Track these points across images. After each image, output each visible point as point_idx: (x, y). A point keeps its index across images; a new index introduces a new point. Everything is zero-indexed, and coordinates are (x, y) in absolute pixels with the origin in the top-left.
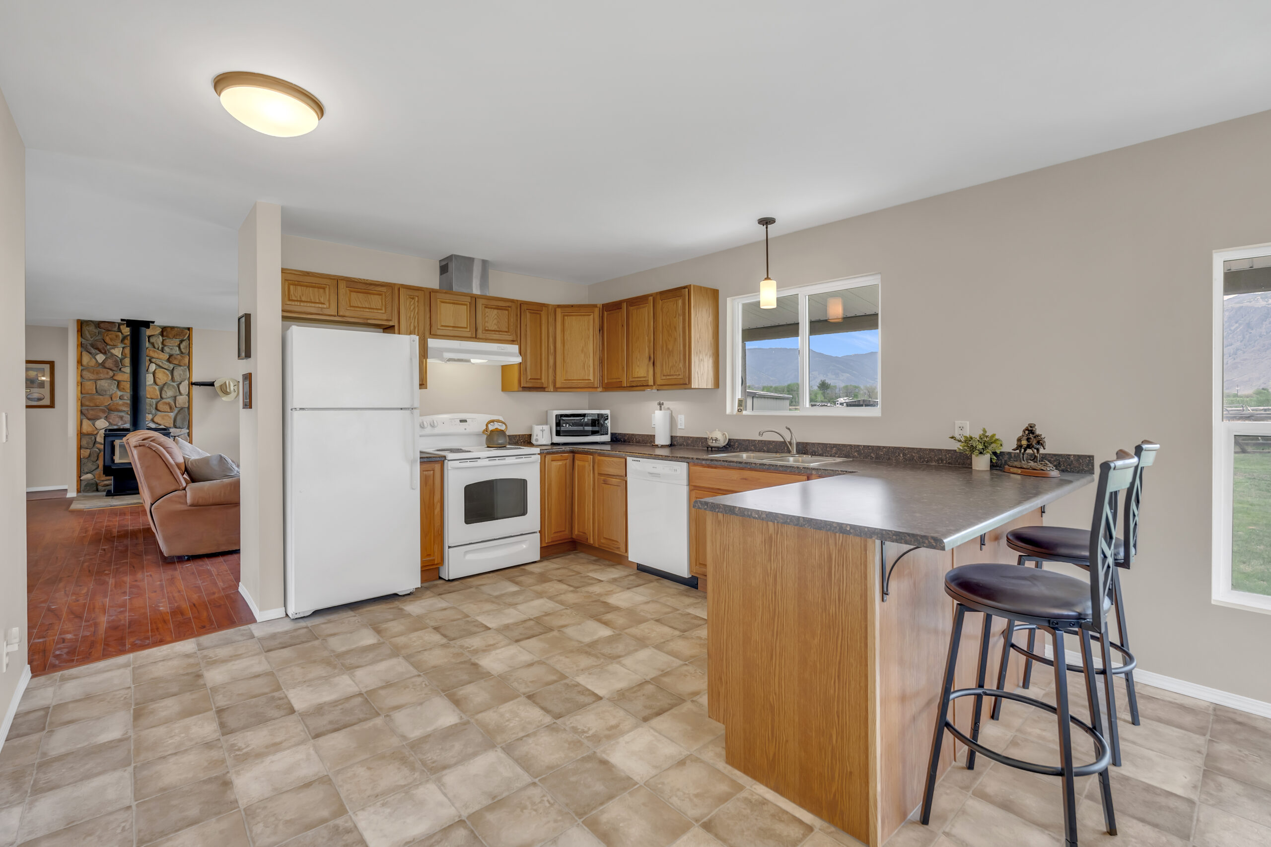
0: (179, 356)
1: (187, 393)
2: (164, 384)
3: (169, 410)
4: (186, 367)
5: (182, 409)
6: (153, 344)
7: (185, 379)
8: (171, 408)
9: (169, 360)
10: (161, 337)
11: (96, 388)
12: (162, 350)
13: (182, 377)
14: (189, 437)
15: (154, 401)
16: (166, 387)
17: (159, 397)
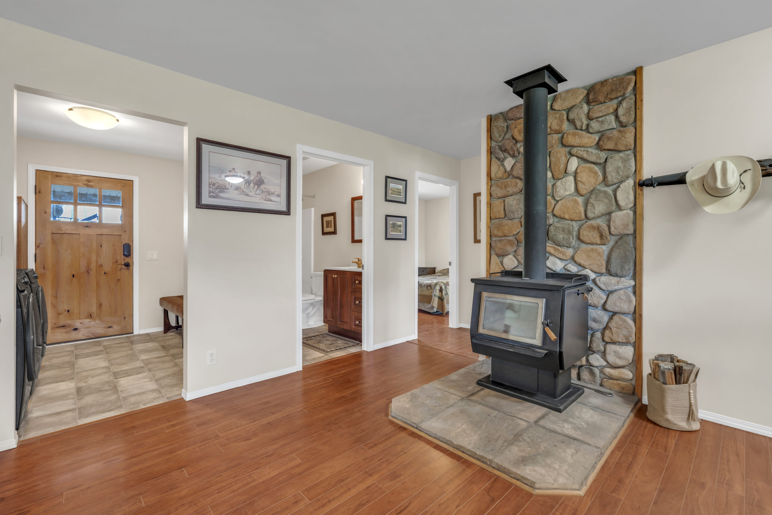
0: (615, 133)
1: (632, 205)
2: (591, 192)
3: (598, 241)
4: (629, 152)
5: (622, 237)
6: (572, 122)
7: (628, 178)
8: (601, 236)
9: (599, 146)
10: (585, 107)
11: (504, 210)
12: (587, 130)
13: (621, 173)
14: (635, 296)
15: (575, 226)
16: (593, 196)
17: (583, 216)
